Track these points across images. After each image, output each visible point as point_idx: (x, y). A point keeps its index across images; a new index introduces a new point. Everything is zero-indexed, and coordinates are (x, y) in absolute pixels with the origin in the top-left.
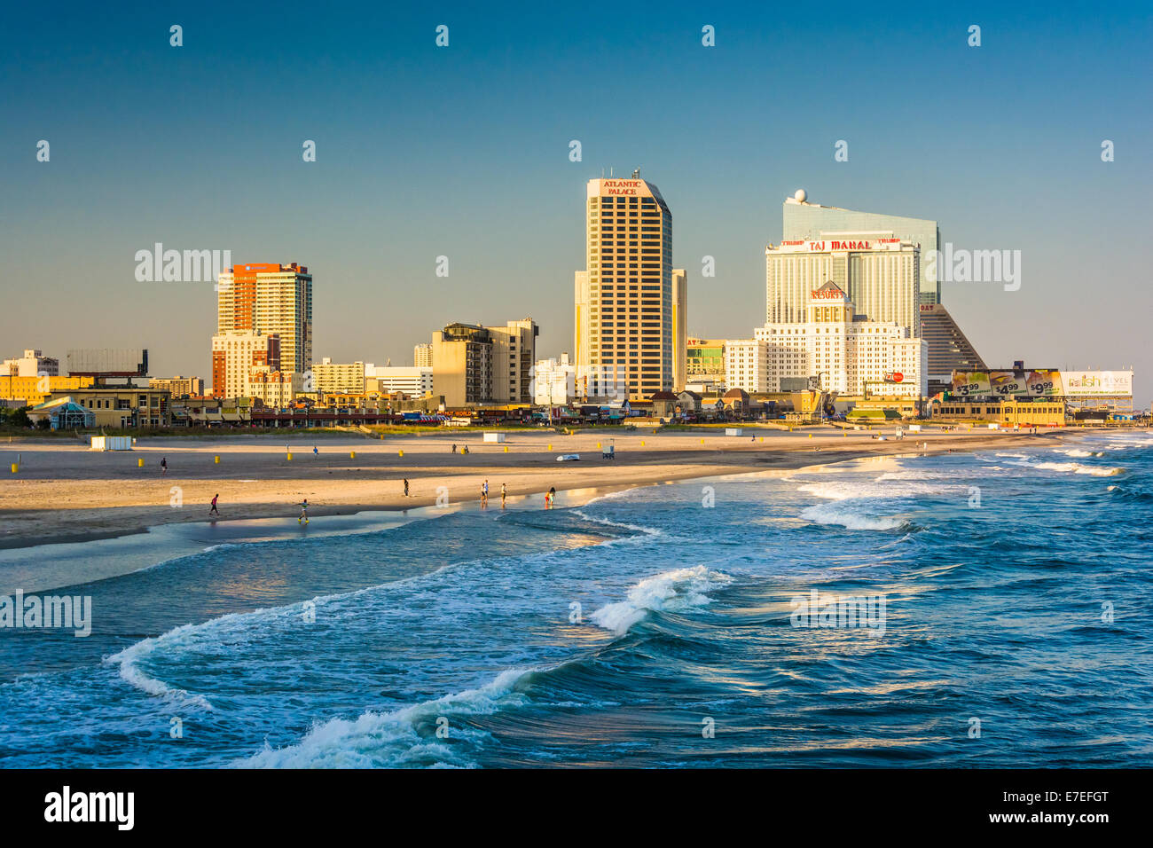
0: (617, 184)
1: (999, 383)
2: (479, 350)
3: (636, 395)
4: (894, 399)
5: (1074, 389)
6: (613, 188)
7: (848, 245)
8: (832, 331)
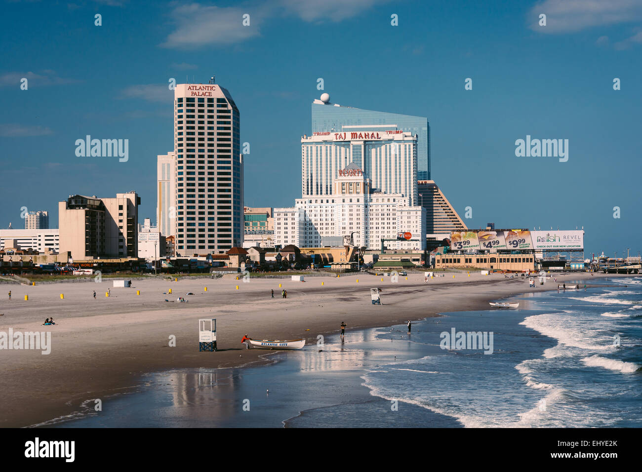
0: (198, 88)
1: (485, 240)
2: (95, 216)
3: (213, 250)
4: (404, 252)
5: (541, 244)
6: (194, 91)
7: (363, 136)
8: (355, 201)
